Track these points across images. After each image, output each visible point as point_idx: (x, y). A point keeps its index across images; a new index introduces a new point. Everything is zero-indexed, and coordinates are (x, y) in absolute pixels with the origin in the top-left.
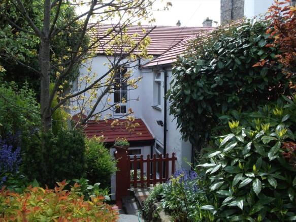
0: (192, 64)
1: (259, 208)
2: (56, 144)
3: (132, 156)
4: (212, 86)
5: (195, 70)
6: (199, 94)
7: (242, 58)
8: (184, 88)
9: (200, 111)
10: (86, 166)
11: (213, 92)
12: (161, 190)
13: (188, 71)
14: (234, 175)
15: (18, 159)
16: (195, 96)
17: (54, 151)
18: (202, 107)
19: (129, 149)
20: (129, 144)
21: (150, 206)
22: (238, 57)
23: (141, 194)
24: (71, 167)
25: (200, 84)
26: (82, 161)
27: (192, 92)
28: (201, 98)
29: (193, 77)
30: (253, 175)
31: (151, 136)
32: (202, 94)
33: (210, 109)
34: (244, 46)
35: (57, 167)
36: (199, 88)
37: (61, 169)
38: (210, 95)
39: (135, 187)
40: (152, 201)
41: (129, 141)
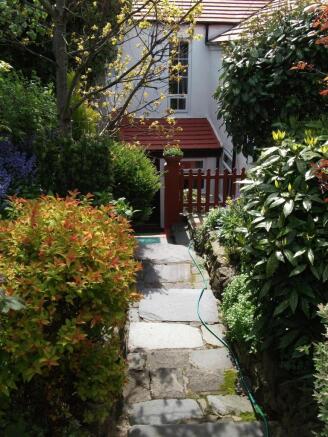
0: (245, 56)
1: (287, 231)
2: (77, 152)
3: (186, 170)
4: (268, 86)
5: (247, 62)
6: (251, 94)
7: (307, 49)
8: (233, 86)
9: (252, 117)
10: (112, 178)
11: (269, 92)
12: (219, 216)
13: (239, 64)
14: (268, 194)
15: (34, 168)
16: (245, 98)
17: (74, 161)
18: (254, 112)
19: (183, 160)
20: (182, 154)
21: (204, 235)
22: (302, 48)
23: (197, 220)
24: (95, 179)
25: (253, 81)
26: (107, 173)
27: (242, 91)
28: (253, 100)
29: (245, 73)
30: (287, 195)
31: (218, 143)
32: (255, 95)
33: (266, 114)
34: (309, 35)
35: (78, 178)
36: (251, 87)
37: (82, 181)
38: (264, 96)
39: (190, 211)
40: (207, 228)
41: (182, 150)
